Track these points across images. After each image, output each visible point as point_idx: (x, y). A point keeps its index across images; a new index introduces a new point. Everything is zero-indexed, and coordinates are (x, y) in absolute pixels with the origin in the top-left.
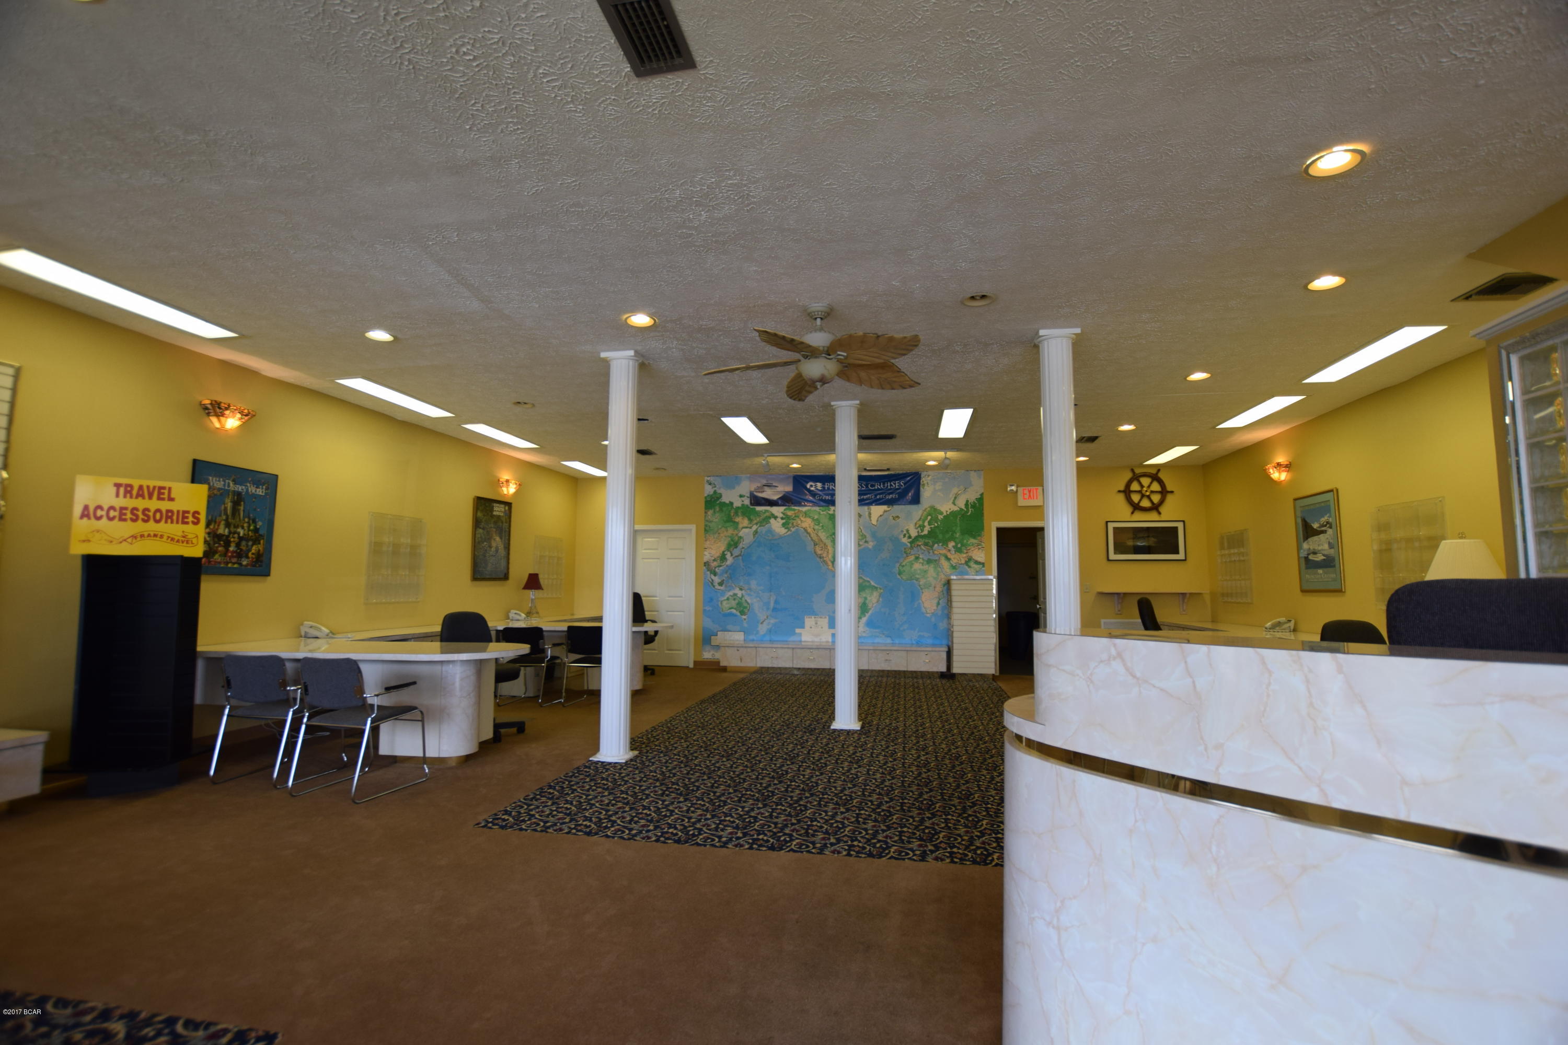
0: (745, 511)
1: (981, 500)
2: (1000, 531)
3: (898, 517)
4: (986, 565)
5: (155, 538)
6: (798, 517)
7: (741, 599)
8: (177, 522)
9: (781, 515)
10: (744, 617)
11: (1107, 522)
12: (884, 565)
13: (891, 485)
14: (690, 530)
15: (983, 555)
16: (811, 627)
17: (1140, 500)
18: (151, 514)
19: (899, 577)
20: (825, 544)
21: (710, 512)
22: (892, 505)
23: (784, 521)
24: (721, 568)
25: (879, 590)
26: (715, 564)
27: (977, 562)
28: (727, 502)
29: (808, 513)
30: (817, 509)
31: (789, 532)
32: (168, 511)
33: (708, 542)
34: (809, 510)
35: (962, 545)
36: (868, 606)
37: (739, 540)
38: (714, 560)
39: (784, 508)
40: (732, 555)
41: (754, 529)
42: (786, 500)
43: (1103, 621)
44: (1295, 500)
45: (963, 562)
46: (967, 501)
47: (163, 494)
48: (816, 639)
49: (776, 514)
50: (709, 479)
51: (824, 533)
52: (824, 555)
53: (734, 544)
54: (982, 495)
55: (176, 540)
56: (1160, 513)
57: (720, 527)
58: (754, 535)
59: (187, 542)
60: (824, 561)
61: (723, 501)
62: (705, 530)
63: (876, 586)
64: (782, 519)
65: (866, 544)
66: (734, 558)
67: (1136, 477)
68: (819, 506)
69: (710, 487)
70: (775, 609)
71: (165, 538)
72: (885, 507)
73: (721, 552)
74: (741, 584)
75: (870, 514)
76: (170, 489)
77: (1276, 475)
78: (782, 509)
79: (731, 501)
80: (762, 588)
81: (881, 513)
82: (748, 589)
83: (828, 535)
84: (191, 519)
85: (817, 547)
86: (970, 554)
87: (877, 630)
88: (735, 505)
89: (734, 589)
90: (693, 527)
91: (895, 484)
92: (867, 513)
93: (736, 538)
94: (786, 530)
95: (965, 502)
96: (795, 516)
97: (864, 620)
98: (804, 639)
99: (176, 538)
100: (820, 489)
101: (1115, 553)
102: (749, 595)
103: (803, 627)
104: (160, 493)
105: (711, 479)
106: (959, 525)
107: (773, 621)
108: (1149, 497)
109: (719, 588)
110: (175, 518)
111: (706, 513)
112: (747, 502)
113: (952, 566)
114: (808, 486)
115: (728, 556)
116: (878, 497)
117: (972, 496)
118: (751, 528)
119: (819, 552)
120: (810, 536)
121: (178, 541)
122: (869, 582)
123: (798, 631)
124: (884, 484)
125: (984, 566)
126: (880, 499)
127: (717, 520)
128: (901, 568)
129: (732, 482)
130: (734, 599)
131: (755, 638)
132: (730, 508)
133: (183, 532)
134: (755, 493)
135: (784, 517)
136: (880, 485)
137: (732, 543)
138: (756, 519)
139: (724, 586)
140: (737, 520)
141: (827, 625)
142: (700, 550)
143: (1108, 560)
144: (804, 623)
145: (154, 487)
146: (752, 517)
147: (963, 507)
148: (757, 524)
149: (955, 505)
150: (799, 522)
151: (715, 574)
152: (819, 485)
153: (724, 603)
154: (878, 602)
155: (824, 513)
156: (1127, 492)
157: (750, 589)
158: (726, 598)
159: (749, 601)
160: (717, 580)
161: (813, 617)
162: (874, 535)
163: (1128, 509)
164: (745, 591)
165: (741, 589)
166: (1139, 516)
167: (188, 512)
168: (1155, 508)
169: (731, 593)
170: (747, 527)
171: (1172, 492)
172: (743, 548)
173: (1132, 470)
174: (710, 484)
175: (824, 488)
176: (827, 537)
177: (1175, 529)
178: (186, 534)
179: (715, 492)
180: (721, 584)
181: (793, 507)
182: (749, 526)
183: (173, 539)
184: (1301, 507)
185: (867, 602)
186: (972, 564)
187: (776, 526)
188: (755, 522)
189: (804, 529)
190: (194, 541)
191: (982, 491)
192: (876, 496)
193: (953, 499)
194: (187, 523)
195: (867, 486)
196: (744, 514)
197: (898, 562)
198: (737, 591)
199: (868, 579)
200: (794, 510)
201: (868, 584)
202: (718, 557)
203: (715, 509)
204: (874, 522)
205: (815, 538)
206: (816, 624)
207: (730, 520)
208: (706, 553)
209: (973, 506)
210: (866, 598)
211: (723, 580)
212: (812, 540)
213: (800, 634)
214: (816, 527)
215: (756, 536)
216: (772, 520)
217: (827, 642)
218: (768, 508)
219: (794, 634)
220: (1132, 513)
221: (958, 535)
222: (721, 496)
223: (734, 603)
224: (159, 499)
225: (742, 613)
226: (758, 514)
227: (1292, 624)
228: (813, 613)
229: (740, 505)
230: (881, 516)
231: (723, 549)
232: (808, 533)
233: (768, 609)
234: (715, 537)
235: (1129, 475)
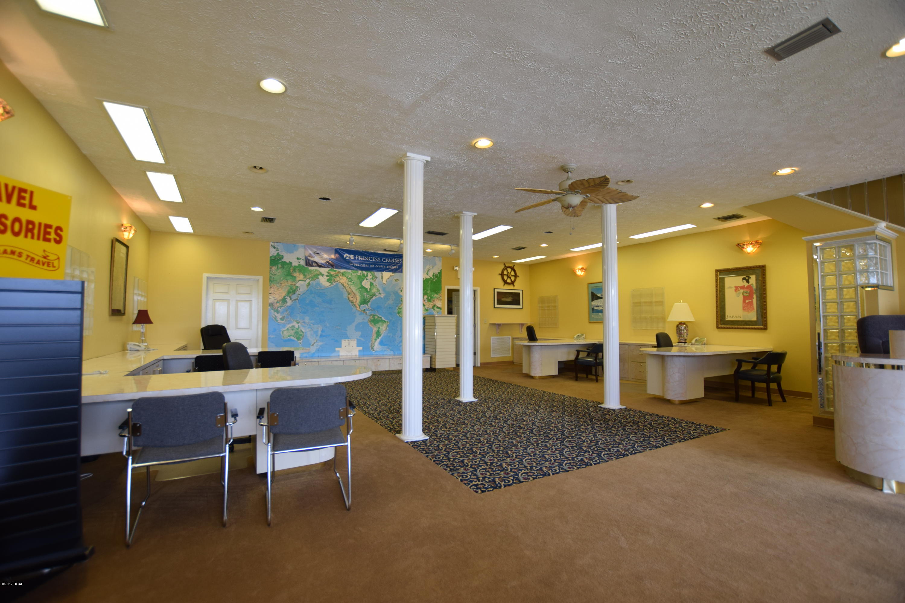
0: (300, 269)
1: (440, 273)
2: (449, 290)
3: (398, 280)
4: (442, 309)
5: (12, 256)
6: (338, 275)
7: (298, 329)
8: (38, 239)
9: (327, 274)
10: (299, 341)
11: (494, 289)
12: (390, 308)
13: (395, 261)
14: (258, 280)
15: (441, 304)
16: (346, 347)
17: (507, 279)
18: (9, 223)
19: (398, 315)
20: (355, 294)
21: (274, 268)
22: (395, 272)
23: (328, 278)
24: (282, 308)
25: (387, 323)
26: (278, 304)
27: (438, 308)
28: (288, 262)
29: (344, 273)
30: (350, 271)
31: (332, 286)
32: (29, 222)
33: (272, 289)
34: (345, 272)
35: (431, 298)
36: (380, 333)
37: (296, 289)
38: (277, 302)
39: (328, 269)
40: (291, 299)
41: (308, 282)
42: (331, 265)
43: (492, 337)
44: (589, 284)
45: (431, 307)
46: (434, 273)
47: (24, 198)
48: (349, 354)
49: (323, 273)
50: (273, 244)
51: (354, 287)
52: (354, 301)
53: (292, 291)
54: (441, 270)
55: (36, 261)
56: (514, 286)
57: (282, 279)
58: (308, 286)
59: (48, 265)
60: (354, 305)
61: (284, 261)
62: (270, 280)
63: (385, 320)
64: (327, 276)
65: (380, 295)
66: (292, 301)
67: (506, 268)
68: (351, 270)
69: (274, 250)
70: (321, 336)
71: (24, 256)
72: (391, 274)
73: (283, 297)
74: (298, 319)
75: (382, 277)
76: (32, 193)
77: (579, 273)
78: (327, 269)
79: (291, 261)
80: (313, 321)
81: (389, 277)
82: (302, 323)
83: (357, 288)
84: (53, 236)
85: (350, 295)
86: (435, 303)
87: (386, 347)
88: (293, 265)
89: (292, 322)
90: (261, 278)
91: (397, 260)
92: (380, 276)
93: (294, 288)
94: (330, 284)
95: (432, 274)
96: (336, 275)
97: (378, 341)
98: (341, 354)
99: (37, 258)
100: (353, 259)
101: (497, 304)
102: (303, 326)
103: (340, 347)
104: (20, 198)
105: (276, 244)
106: (429, 286)
107: (320, 344)
108: (510, 278)
109: (281, 322)
110: (36, 231)
111: (271, 268)
112: (303, 263)
113: (426, 309)
114: (345, 256)
115: (288, 299)
116: (387, 267)
117: (436, 271)
118: (305, 281)
119: (351, 299)
120: (345, 288)
121: (38, 262)
122: (381, 318)
123: (337, 349)
124: (391, 259)
125: (441, 310)
126: (388, 269)
127: (280, 274)
128: (399, 309)
129: (292, 249)
130: (293, 330)
131: (308, 356)
132: (289, 266)
133: (44, 251)
134: (308, 257)
135: (328, 275)
136: (389, 260)
137: (291, 291)
138: (309, 275)
139: (284, 320)
140: (295, 275)
141: (356, 344)
142: (266, 295)
143: (494, 307)
144: (341, 344)
145: (14, 188)
146: (306, 274)
147: (432, 277)
148: (309, 278)
149: (428, 275)
150: (339, 279)
151: (278, 312)
152: (352, 257)
153: (285, 332)
154: (386, 330)
155: (355, 274)
156: (502, 275)
157: (304, 323)
158: (286, 329)
159: (303, 331)
160: (279, 316)
161: (347, 340)
162: (384, 289)
163: (502, 283)
164: (301, 324)
165: (298, 323)
166: (507, 287)
167: (50, 227)
168: (512, 283)
169: (290, 325)
170: (302, 280)
171: (519, 276)
172: (299, 294)
173: (505, 264)
174: (274, 248)
175: (355, 258)
176: (356, 290)
177: (519, 294)
178: (48, 254)
179: (278, 254)
180: (282, 319)
181: (334, 269)
182: (304, 279)
183: (32, 260)
184: (592, 287)
185: (380, 330)
186: (435, 308)
187: (323, 281)
188: (308, 277)
189: (342, 284)
190: (56, 263)
191: (441, 268)
192: (386, 266)
193: (427, 271)
194: (49, 240)
195: (381, 260)
196: (300, 271)
197: (397, 306)
198: (295, 324)
199: (381, 316)
200: (335, 271)
201: (380, 319)
202: (280, 300)
203: (278, 266)
204: (384, 282)
205: (349, 290)
206: (349, 344)
207: (289, 274)
208: (270, 297)
209: (437, 277)
210: (379, 328)
211: (284, 316)
212: (347, 291)
213: (339, 351)
214: (350, 283)
215: (309, 286)
216: (320, 277)
217: (356, 355)
218: (318, 268)
219: (334, 351)
220: (504, 285)
221: (429, 292)
222: (283, 257)
223: (292, 332)
224: (20, 204)
225: (299, 339)
226: (310, 272)
227: (584, 336)
228: (347, 337)
229: (297, 265)
230: (388, 278)
231: (284, 294)
232: (344, 286)
233: (317, 335)
234: (278, 286)
235: (503, 267)
